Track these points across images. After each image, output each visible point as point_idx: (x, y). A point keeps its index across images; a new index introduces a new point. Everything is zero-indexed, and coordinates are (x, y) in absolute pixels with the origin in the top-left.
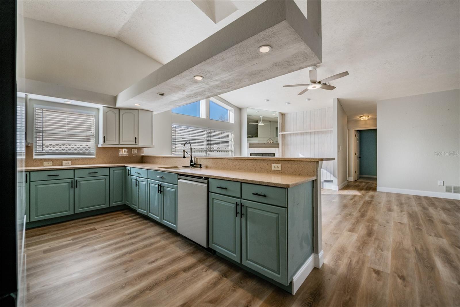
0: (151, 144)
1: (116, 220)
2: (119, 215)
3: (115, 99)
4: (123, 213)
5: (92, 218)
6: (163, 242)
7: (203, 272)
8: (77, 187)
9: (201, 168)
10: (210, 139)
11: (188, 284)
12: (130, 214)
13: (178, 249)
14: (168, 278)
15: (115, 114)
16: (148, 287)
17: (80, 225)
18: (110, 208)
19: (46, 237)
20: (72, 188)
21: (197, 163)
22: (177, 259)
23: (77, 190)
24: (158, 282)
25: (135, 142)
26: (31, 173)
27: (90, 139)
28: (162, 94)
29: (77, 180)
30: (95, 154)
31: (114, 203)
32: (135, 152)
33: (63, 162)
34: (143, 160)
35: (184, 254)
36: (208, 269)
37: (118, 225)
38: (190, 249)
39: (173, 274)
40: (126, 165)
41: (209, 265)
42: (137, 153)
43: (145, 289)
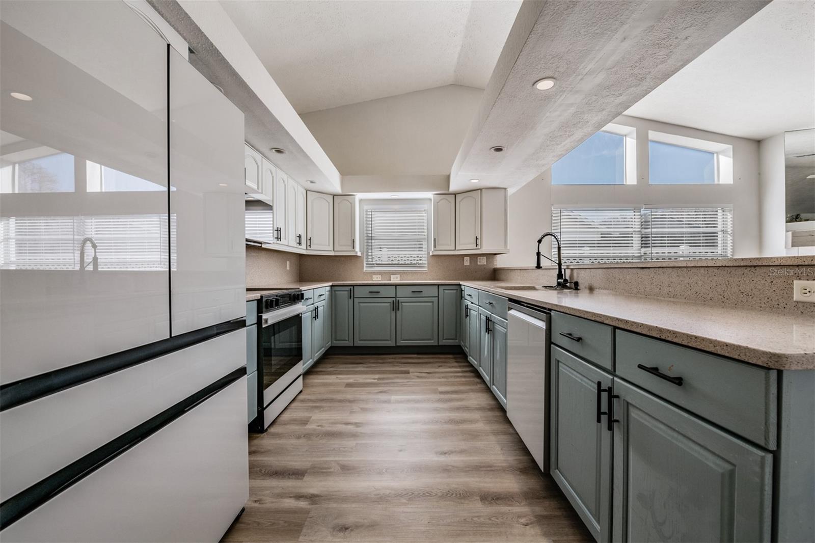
0: (504, 246)
1: (439, 367)
2: (447, 360)
3: (448, 178)
4: (454, 358)
5: (416, 356)
6: (480, 426)
7: (518, 522)
8: (398, 310)
9: (579, 290)
10: (649, 230)
11: (471, 529)
12: (461, 362)
13: (498, 449)
14: (447, 495)
15: (450, 202)
16: (410, 494)
17: (397, 362)
18: (439, 346)
19: (360, 368)
20: (393, 310)
21: (573, 279)
22: (484, 467)
23: (399, 313)
24: (428, 493)
25: (477, 245)
26: (355, 287)
27: (422, 244)
28: (499, 150)
29: (398, 301)
30: (427, 266)
31: (444, 341)
32: (483, 262)
33: (392, 276)
34: (495, 275)
35: (505, 464)
36: (531, 523)
37: (437, 375)
38: (519, 459)
39: (460, 494)
40: (461, 283)
41: (541, 516)
42: (485, 264)
43: (404, 493)
